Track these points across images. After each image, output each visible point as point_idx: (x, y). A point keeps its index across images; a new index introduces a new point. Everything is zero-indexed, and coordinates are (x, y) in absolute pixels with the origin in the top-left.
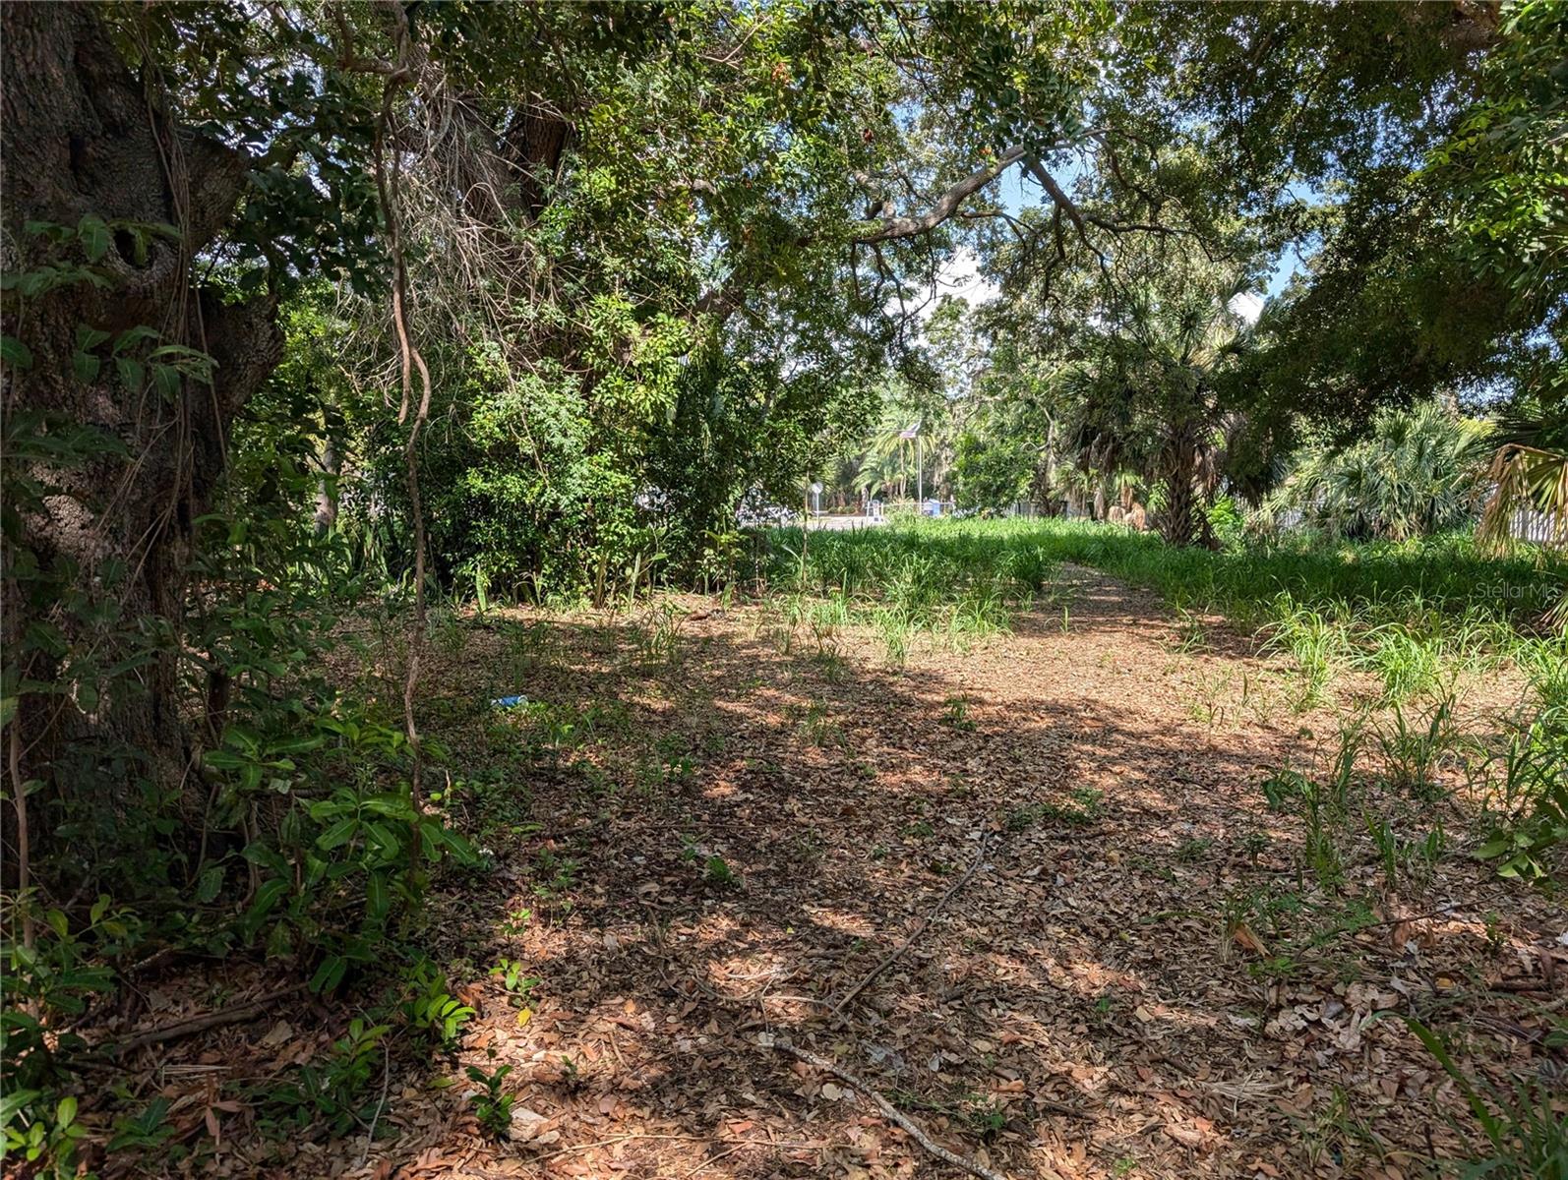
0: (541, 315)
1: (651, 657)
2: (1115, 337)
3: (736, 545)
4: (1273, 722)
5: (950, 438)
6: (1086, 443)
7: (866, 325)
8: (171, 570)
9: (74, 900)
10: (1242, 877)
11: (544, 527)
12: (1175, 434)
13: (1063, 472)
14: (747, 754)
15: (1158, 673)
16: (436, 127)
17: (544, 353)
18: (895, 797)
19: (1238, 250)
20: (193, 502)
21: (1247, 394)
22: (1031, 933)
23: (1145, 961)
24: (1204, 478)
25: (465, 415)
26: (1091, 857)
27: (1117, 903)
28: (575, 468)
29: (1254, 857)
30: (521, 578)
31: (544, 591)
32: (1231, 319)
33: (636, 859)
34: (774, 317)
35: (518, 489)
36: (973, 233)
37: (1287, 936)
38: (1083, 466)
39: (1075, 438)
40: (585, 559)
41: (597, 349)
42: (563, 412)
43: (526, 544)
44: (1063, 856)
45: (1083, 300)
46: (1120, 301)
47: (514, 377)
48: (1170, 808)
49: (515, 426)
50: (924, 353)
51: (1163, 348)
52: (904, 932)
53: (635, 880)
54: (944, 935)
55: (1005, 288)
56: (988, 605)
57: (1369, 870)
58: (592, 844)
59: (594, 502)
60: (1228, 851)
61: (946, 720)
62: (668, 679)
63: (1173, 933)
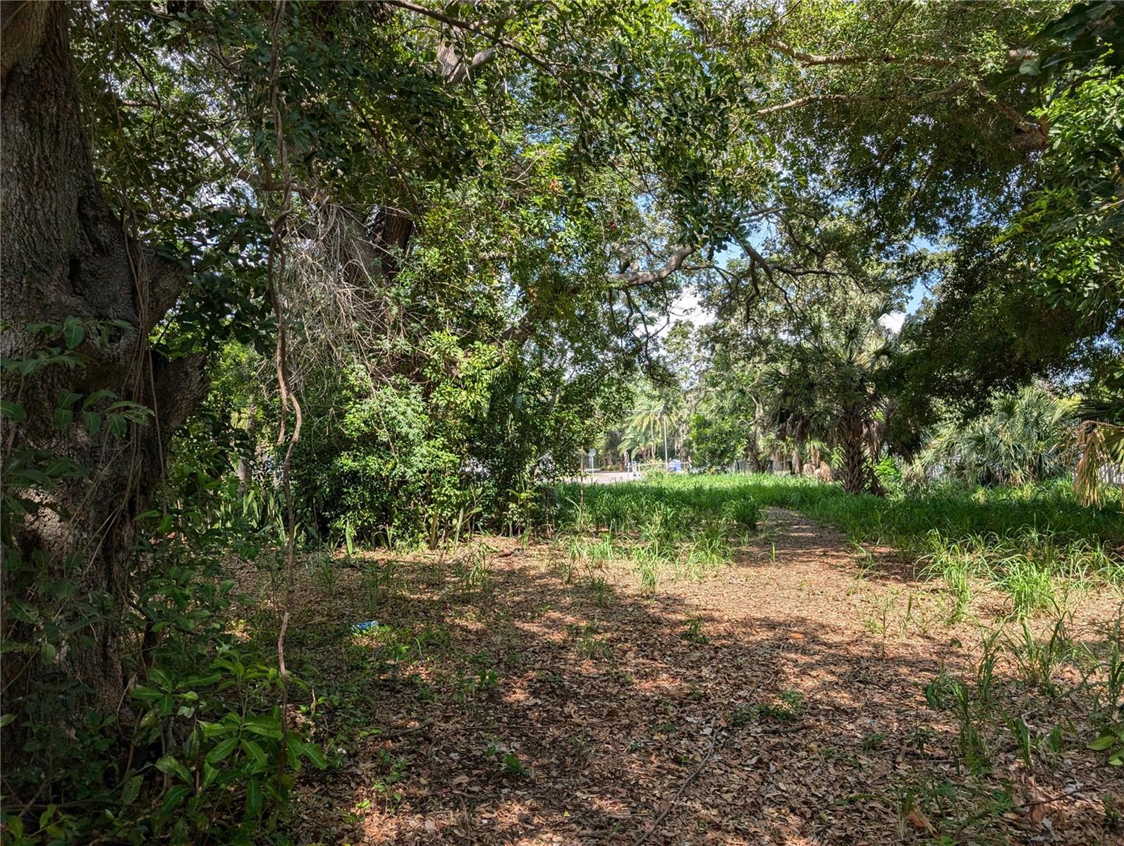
0: (395, 346)
1: (469, 587)
2: (799, 346)
3: (532, 500)
4: (931, 633)
5: (685, 417)
6: (782, 420)
7: (622, 343)
8: (121, 547)
9: (34, 800)
10: (914, 765)
11: (395, 491)
12: (847, 412)
13: (768, 440)
14: (537, 666)
15: (843, 594)
16: (326, 223)
17: (396, 371)
18: (647, 700)
19: (882, 285)
20: (139, 499)
21: (895, 385)
22: (751, 814)
23: (840, 837)
24: (871, 443)
25: (341, 415)
26: (795, 748)
27: (817, 787)
28: (417, 449)
29: (921, 747)
30: (378, 530)
31: (394, 539)
32: (880, 331)
33: (452, 755)
34: (557, 339)
35: (377, 466)
36: (694, 279)
37: (949, 814)
38: (781, 437)
39: (774, 417)
40: (424, 513)
41: (433, 367)
42: (409, 411)
43: (381, 504)
44: (774, 748)
45: (774, 322)
46: (801, 322)
47: (375, 388)
48: (856, 705)
49: (376, 422)
50: (664, 359)
51: (834, 353)
52: (653, 814)
53: (451, 773)
54: (684, 816)
55: (719, 315)
56: (716, 543)
57: (1011, 756)
58: (419, 743)
59: (431, 473)
60: (901, 741)
61: (685, 636)
62: (481, 604)
63: (861, 812)
